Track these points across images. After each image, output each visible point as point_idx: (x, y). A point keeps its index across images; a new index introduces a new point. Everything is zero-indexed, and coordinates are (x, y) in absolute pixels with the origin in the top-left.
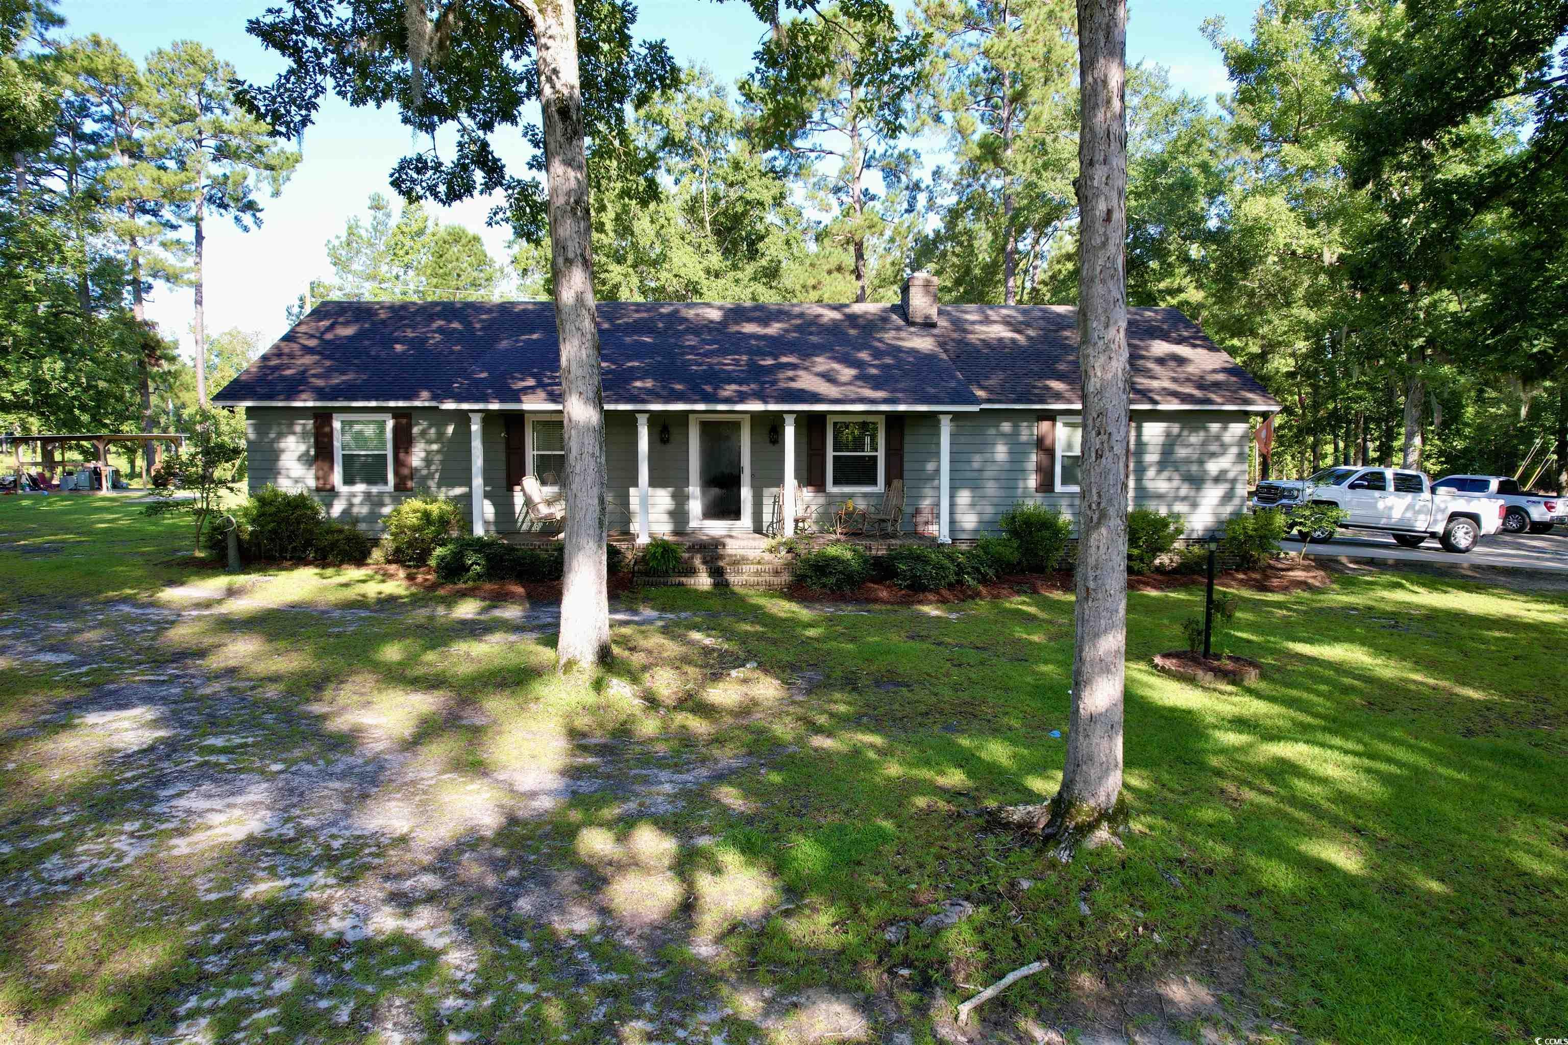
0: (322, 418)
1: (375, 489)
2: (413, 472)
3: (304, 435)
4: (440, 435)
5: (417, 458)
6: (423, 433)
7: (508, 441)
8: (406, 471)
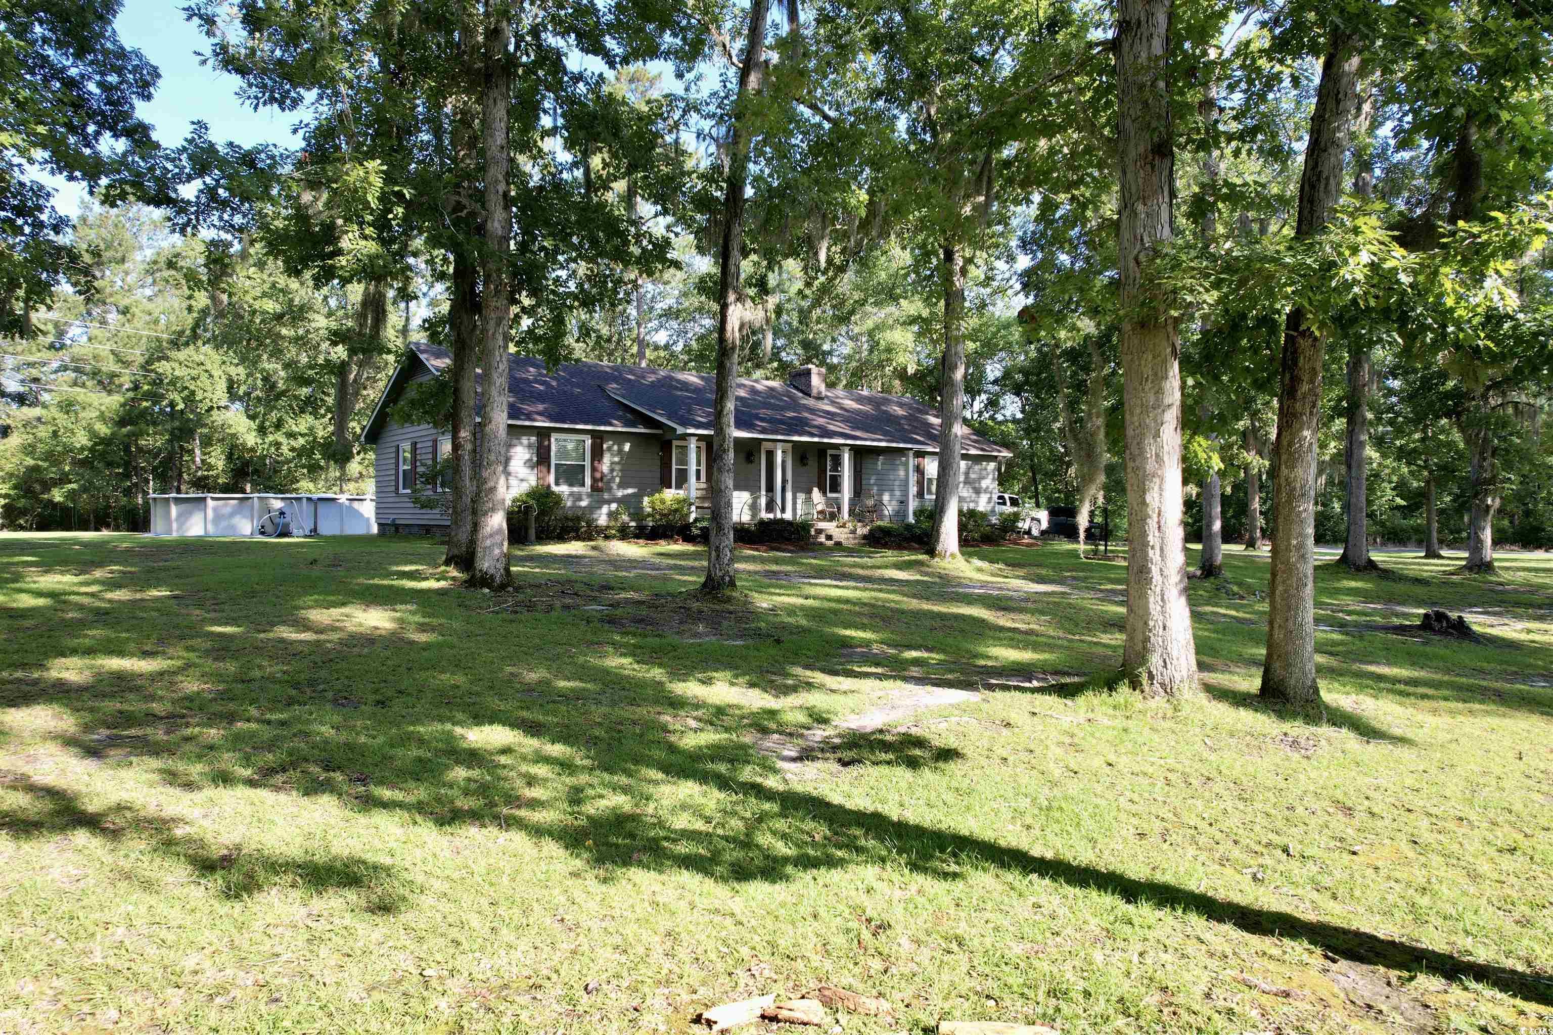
0: (544, 434)
1: (575, 489)
2: (603, 476)
3: (530, 446)
4: (620, 451)
5: (605, 467)
6: (609, 449)
7: (662, 458)
8: (598, 475)
